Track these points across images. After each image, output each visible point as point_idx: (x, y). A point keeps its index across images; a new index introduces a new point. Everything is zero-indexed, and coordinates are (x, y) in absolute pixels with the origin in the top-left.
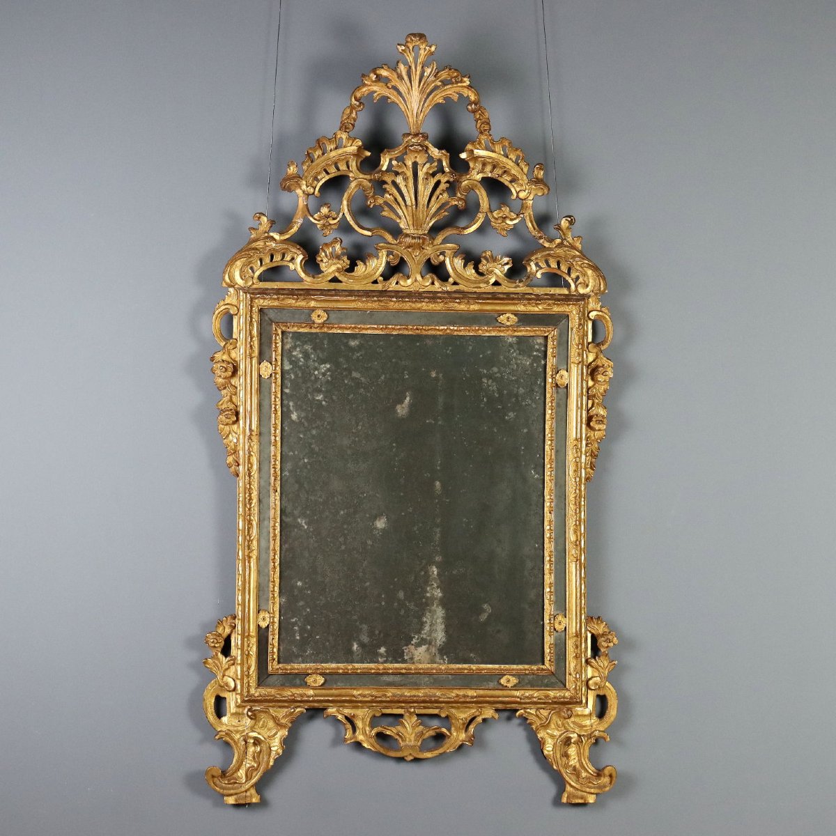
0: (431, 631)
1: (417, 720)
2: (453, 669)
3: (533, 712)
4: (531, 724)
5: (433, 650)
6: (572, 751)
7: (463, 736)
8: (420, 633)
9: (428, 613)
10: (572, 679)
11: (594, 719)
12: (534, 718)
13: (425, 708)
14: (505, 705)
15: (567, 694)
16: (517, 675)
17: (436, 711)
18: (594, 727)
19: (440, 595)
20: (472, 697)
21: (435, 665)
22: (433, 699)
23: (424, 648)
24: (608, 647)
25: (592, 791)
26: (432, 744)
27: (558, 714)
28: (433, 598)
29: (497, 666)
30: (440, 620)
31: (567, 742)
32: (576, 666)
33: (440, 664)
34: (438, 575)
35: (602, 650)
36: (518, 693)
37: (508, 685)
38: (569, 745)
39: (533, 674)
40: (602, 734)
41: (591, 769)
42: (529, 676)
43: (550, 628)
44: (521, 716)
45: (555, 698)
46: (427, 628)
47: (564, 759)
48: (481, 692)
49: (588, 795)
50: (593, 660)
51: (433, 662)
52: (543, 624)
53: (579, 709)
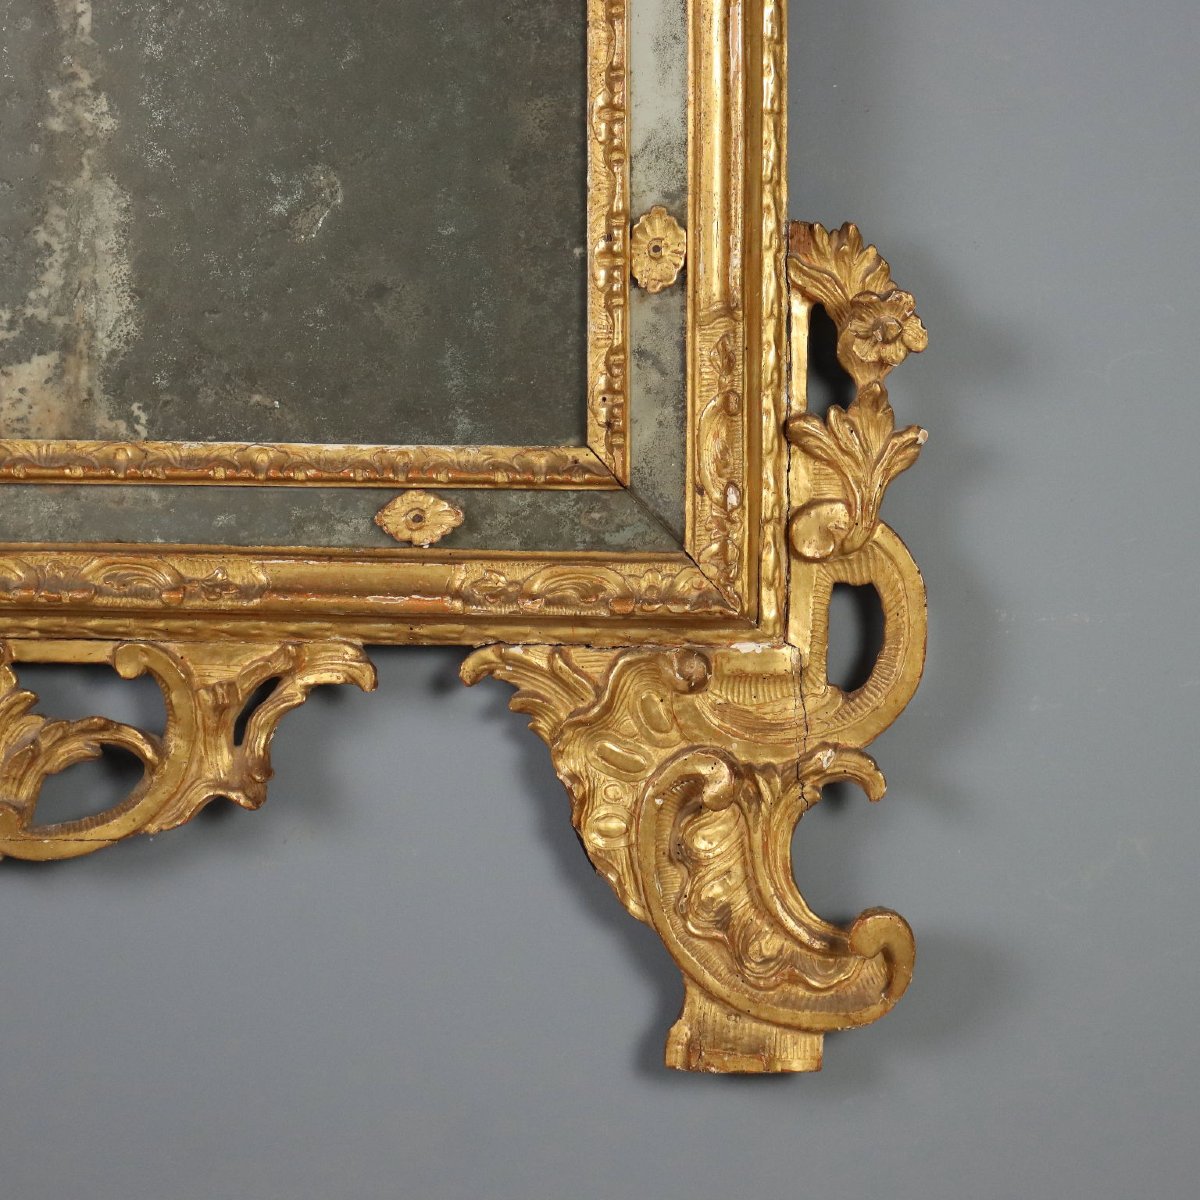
0: (69, 292)
1: (17, 688)
2: (166, 463)
3: (538, 658)
4: (528, 713)
5: (84, 374)
6: (713, 839)
7: (222, 760)
8: (24, 300)
9: (56, 210)
10: (709, 512)
11: (821, 692)
12: (546, 688)
13: (48, 635)
14: (404, 628)
15: (686, 583)
16: (460, 488)
17: (100, 652)
18: (817, 729)
19: (108, 123)
20: (245, 592)
21: (86, 447)
22: (67, 597)
23: (39, 366)
24: (882, 363)
25: (805, 1017)
26: (99, 792)
27: (650, 667)
28: (78, 137)
29: (366, 451)
30: (108, 242)
31: (689, 798)
32: (725, 451)
33: (111, 438)
34: (94, 33)
35: (862, 378)
36: (461, 576)
37: (417, 537)
38: (699, 809)
39: (531, 486)
40: (852, 762)
41: (800, 919)
42: (514, 498)
43: (610, 279)
44: (485, 677)
45: (626, 597)
46: (53, 278)
47: (676, 876)
48: (288, 569)
49: (789, 1036)
50: (813, 426)
51: (81, 428)
52: (584, 260)
53: (746, 648)
